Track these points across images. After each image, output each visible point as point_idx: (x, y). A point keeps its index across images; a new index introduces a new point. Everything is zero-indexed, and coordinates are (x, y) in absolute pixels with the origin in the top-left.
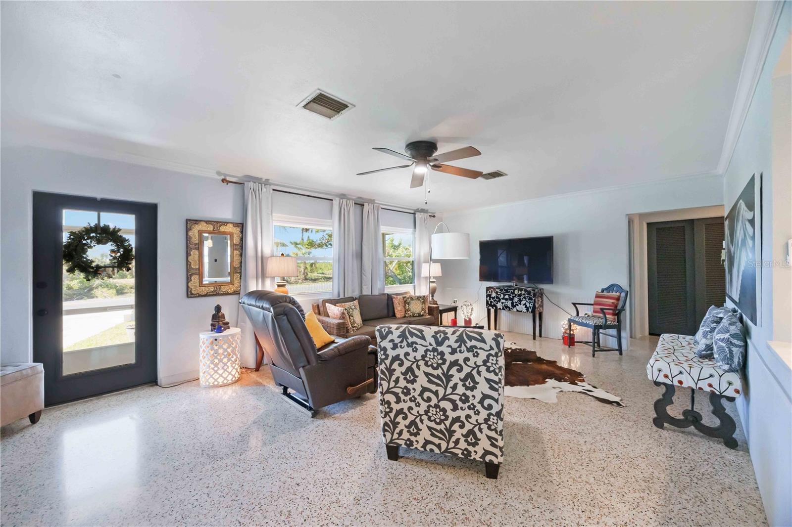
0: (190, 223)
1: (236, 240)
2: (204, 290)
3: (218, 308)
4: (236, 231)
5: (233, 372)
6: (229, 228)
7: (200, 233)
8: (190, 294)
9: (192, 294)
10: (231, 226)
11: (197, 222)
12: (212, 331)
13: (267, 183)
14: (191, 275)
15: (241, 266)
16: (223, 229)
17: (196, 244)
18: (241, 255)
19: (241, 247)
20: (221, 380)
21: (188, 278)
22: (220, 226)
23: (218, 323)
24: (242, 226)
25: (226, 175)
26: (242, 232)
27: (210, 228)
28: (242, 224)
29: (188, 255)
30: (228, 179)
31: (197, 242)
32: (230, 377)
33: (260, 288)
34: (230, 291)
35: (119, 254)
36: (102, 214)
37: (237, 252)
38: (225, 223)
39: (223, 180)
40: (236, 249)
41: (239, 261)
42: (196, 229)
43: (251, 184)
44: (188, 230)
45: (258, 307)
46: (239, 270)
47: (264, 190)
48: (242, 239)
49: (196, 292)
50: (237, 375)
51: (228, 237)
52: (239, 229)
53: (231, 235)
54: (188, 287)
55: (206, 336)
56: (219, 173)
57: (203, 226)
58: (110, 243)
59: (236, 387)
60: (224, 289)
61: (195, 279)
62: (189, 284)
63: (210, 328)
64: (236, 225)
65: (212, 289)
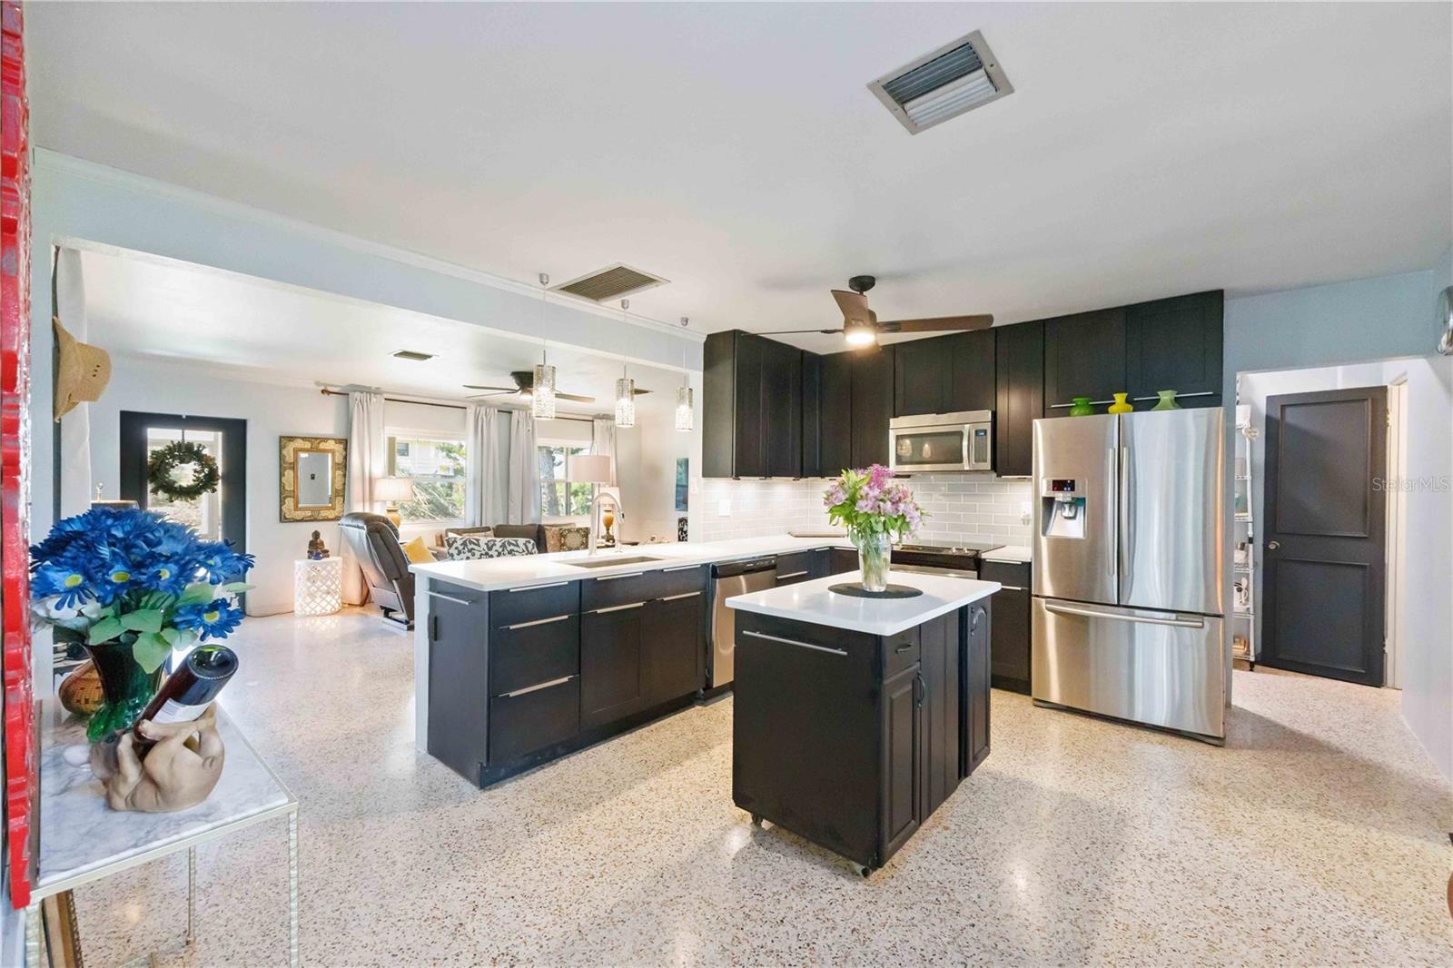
0: (284, 440)
1: (339, 459)
2: (299, 515)
3: (316, 535)
4: (339, 448)
5: (333, 602)
6: (331, 445)
7: (296, 451)
8: (283, 519)
9: (286, 519)
10: (332, 442)
11: (291, 439)
12: (309, 558)
13: (377, 392)
14: (285, 498)
15: (344, 489)
16: (322, 446)
17: (291, 463)
18: (345, 476)
19: (344, 466)
20: (318, 609)
21: (281, 502)
22: (319, 443)
23: (316, 549)
24: (345, 443)
25: (325, 385)
26: (346, 449)
27: (308, 445)
28: (346, 440)
29: (281, 475)
30: (330, 389)
31: (292, 461)
32: (329, 608)
33: (367, 511)
34: (331, 517)
35: (203, 474)
36: (186, 431)
37: (339, 473)
38: (325, 440)
39: (323, 391)
40: (339, 469)
41: (342, 483)
42: (291, 446)
43: (357, 395)
44: (281, 448)
45: (355, 527)
46: (342, 492)
47: (374, 400)
48: (345, 458)
49: (290, 517)
50: (337, 606)
51: (330, 455)
52: (342, 446)
53: (333, 452)
54: (281, 510)
55: (302, 564)
56: (318, 383)
57: (299, 444)
58: (193, 463)
59: (337, 618)
60: (324, 514)
61: (289, 502)
62: (283, 507)
63: (307, 554)
64: (338, 441)
65: (309, 513)
